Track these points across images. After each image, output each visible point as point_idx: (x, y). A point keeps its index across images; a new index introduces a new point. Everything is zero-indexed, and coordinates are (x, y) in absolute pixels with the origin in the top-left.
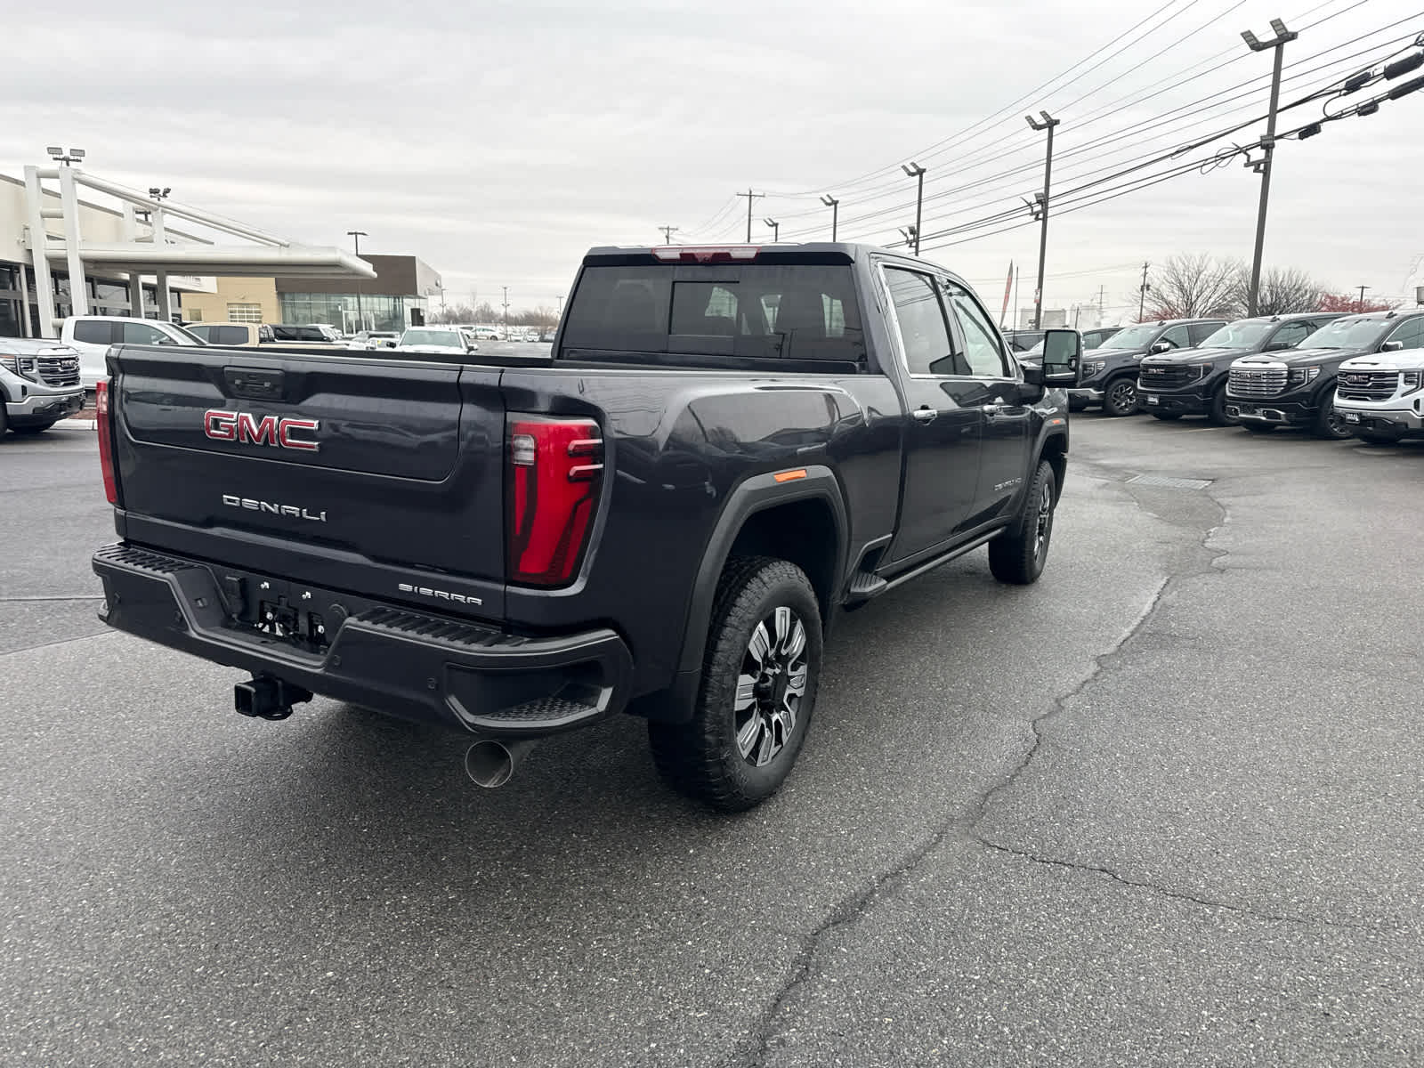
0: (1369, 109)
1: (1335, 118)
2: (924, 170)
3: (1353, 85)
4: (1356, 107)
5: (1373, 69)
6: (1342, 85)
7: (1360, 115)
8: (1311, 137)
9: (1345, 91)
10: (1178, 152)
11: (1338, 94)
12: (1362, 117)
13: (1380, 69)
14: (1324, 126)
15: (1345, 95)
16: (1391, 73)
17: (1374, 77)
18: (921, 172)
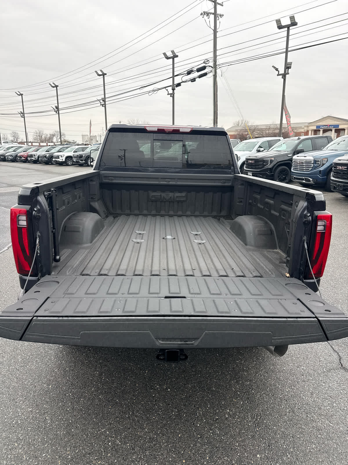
0: (193, 80)
1: (185, 82)
2: (58, 86)
3: (189, 73)
4: (190, 79)
5: (193, 68)
6: (186, 72)
7: (191, 82)
8: (179, 87)
9: (186, 74)
10: (141, 88)
11: (185, 75)
12: (192, 82)
13: (195, 69)
14: (182, 84)
15: (187, 75)
16: (199, 70)
17: (194, 71)
18: (57, 86)
